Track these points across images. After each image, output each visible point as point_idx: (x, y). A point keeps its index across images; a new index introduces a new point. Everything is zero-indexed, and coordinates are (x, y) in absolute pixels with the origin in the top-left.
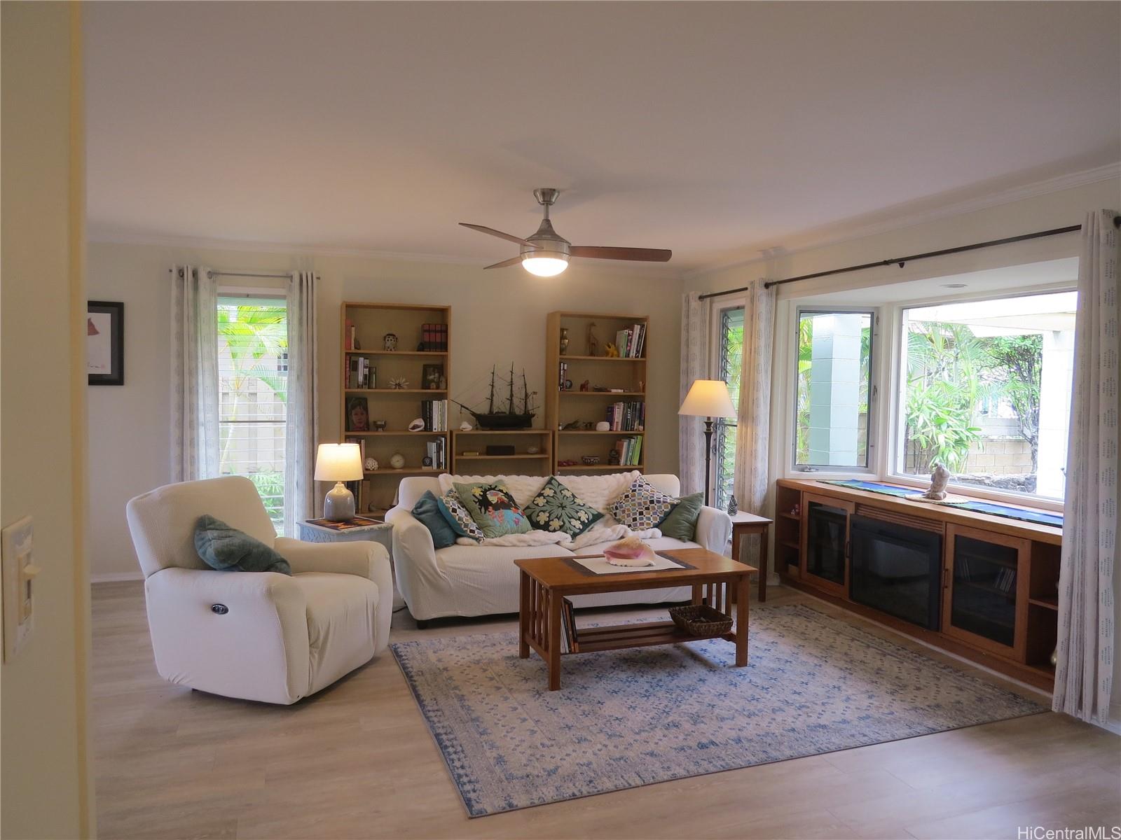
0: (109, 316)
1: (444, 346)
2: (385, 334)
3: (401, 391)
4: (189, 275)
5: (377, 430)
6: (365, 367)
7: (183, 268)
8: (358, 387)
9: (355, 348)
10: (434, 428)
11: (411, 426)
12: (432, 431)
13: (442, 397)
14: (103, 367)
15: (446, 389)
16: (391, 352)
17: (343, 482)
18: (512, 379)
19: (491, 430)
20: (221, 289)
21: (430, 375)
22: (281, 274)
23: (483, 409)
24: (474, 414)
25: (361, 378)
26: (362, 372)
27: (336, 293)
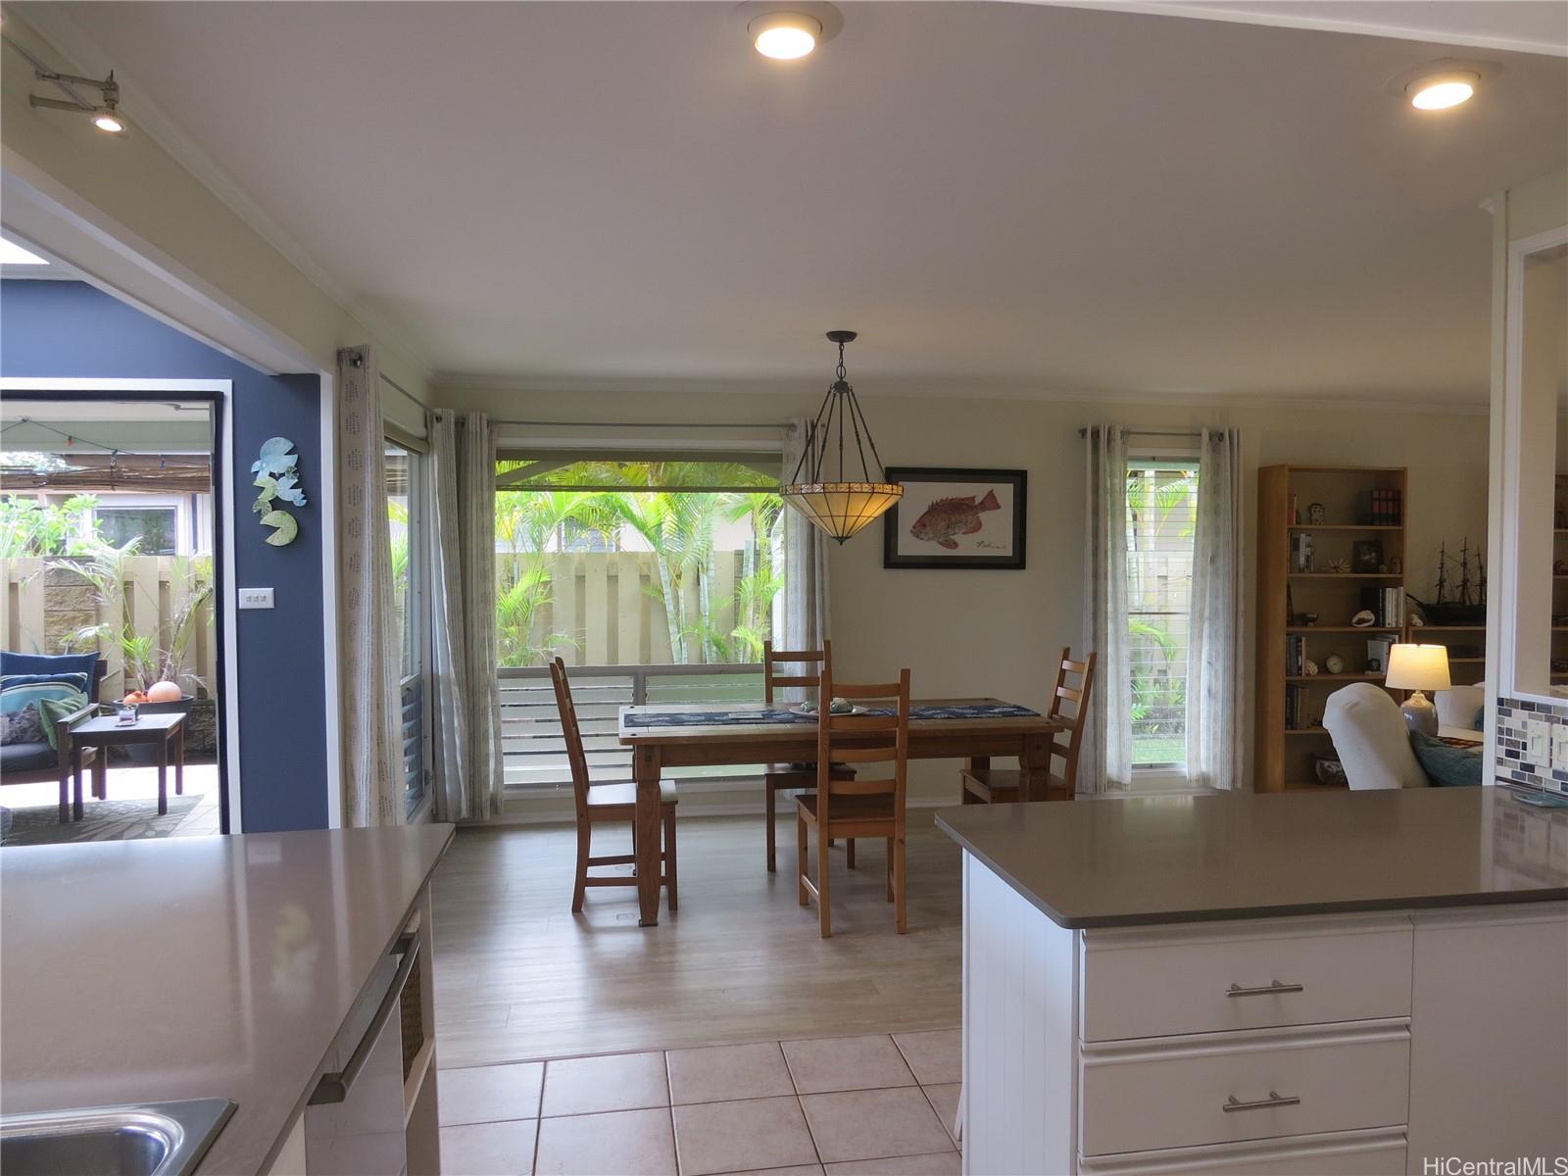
0: (1011, 486)
1: (1397, 518)
2: (1310, 504)
3: (1339, 575)
4: (1103, 436)
5: (1306, 625)
6: (1308, 546)
7: (1099, 426)
8: (1300, 572)
9: (1297, 523)
10: (1387, 622)
11: (1355, 620)
12: (1384, 625)
13: (1397, 583)
14: (1004, 547)
15: (1401, 573)
16: (1321, 527)
17: (1423, 692)
18: (1465, 559)
19: (1436, 624)
20: (1132, 452)
21: (1365, 555)
22: (1188, 432)
23: (1433, 599)
24: (1420, 604)
25: (1302, 560)
26: (1304, 551)
27: (1252, 453)
